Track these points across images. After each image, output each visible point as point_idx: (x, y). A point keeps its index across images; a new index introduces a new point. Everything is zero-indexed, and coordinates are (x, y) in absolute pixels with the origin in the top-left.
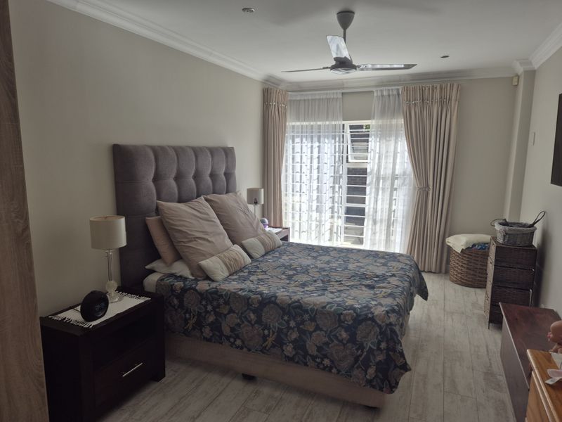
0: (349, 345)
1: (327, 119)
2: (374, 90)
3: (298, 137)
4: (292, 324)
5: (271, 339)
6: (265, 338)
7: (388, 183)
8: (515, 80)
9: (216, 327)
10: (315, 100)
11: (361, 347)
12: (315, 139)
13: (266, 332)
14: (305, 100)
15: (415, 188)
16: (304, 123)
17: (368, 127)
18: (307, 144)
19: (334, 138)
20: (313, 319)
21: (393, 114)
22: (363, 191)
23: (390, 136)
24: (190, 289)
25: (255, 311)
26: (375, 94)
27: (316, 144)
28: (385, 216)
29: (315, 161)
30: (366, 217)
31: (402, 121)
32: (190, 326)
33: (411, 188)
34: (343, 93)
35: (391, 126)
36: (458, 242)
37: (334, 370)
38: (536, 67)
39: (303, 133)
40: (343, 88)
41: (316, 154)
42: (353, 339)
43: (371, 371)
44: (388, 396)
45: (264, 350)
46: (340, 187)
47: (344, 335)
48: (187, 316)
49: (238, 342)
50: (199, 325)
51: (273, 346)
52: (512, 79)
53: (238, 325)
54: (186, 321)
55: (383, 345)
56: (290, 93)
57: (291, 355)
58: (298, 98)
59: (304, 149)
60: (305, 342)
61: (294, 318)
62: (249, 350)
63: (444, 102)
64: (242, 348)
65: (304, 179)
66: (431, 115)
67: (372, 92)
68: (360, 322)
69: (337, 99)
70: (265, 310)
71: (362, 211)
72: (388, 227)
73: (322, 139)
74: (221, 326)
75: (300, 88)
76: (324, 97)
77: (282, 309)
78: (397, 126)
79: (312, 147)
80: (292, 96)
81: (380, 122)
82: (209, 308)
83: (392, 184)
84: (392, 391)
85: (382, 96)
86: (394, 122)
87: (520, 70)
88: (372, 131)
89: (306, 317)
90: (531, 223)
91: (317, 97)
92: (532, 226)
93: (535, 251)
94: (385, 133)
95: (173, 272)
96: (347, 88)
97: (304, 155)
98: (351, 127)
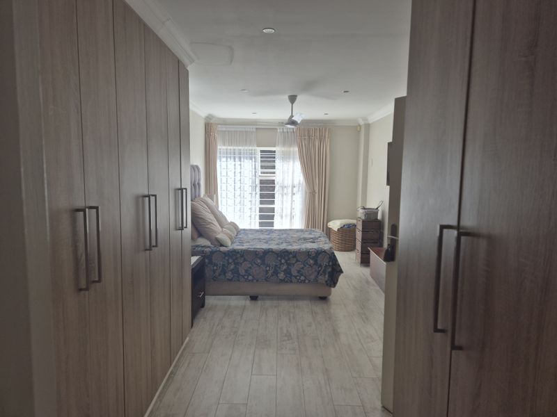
0: (315, 266)
1: (246, 145)
2: (278, 128)
3: (224, 157)
4: (283, 261)
5: (270, 272)
6: (267, 272)
7: (290, 189)
8: (359, 128)
9: (235, 271)
10: (237, 131)
11: (321, 266)
12: (237, 159)
13: (268, 268)
14: (229, 131)
15: (306, 193)
16: (229, 148)
17: (275, 152)
18: (231, 162)
19: (251, 158)
20: (294, 257)
21: (291, 145)
22: (273, 196)
23: (289, 158)
24: (216, 251)
25: (260, 258)
26: (279, 131)
27: (238, 163)
28: (289, 213)
29: (238, 175)
30: (275, 214)
31: (296, 149)
32: (217, 274)
33: (304, 193)
34: (256, 129)
35: (290, 152)
36: (335, 225)
37: (307, 281)
38: (370, 122)
39: (228, 155)
40: (257, 125)
41: (238, 170)
42: (316, 263)
43: (327, 276)
44: (333, 289)
45: (267, 279)
46: (256, 194)
47: (312, 262)
48: (215, 268)
49: (250, 278)
50: (224, 272)
51: (272, 275)
52: (357, 126)
53: (250, 268)
54: (214, 271)
55: (331, 263)
56: (219, 126)
57: (283, 279)
58: (224, 129)
59: (229, 166)
60: (290, 269)
61: (284, 258)
62: (257, 281)
63: (321, 139)
64: (252, 280)
65: (229, 188)
66: (314, 145)
67: (276, 129)
68: (319, 254)
69: (252, 132)
70: (267, 256)
71: (273, 210)
72: (291, 219)
73: (242, 159)
74: (238, 271)
75: (225, 122)
76: (244, 130)
77: (277, 254)
78: (294, 152)
79: (235, 165)
80: (220, 128)
81: (283, 149)
82: (230, 261)
83: (292, 191)
84: (334, 286)
85: (283, 132)
86: (292, 149)
87: (362, 123)
88: (277, 155)
89: (291, 256)
90: (376, 207)
91: (239, 130)
92: (377, 209)
93: (379, 221)
94: (286, 157)
95: (199, 244)
96: (259, 125)
97: (229, 171)
98: (262, 151)
